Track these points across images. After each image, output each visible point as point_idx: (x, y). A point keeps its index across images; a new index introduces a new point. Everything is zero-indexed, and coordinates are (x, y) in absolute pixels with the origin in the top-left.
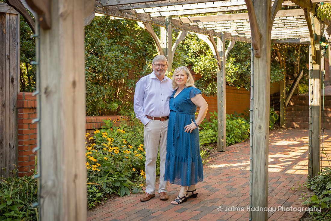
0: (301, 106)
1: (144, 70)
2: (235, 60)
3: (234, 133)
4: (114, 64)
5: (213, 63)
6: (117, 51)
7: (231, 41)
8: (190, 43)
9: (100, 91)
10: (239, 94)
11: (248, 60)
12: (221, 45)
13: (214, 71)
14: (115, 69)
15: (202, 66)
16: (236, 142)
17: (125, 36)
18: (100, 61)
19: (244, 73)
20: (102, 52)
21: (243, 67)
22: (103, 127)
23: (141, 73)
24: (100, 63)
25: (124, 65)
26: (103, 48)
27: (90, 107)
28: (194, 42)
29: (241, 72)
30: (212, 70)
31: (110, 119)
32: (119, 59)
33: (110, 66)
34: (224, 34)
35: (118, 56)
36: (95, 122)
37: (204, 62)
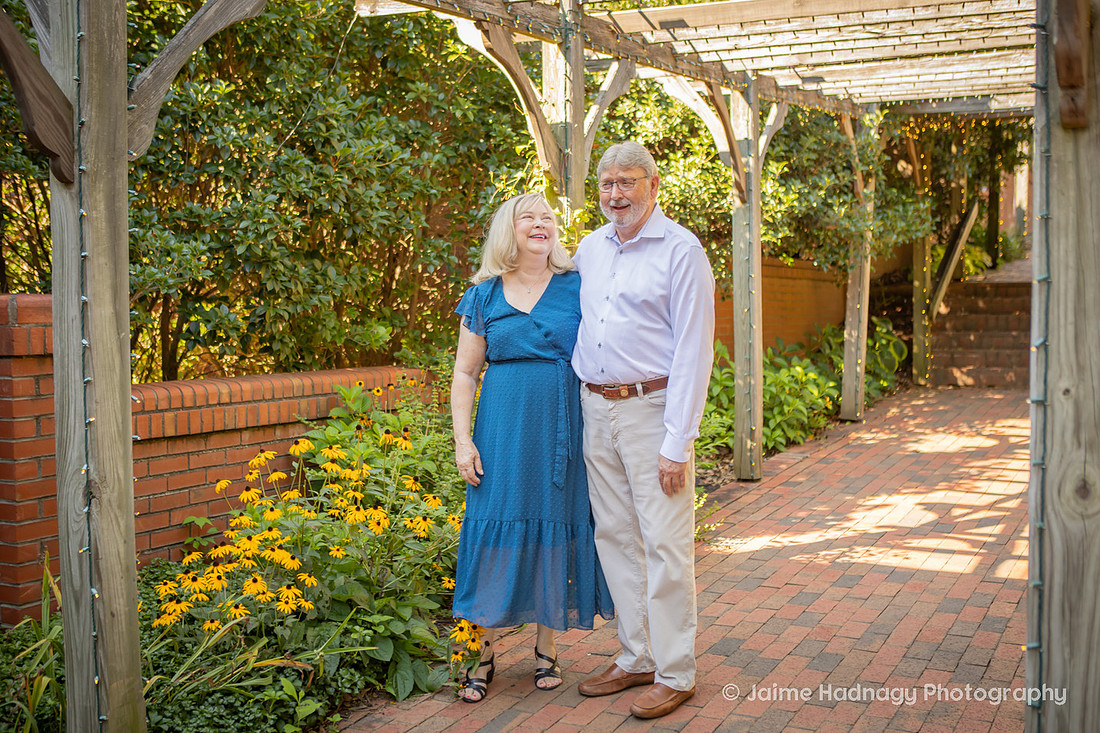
0: (973, 316)
1: (482, 204)
2: (786, 169)
3: (781, 413)
4: (377, 186)
5: (711, 180)
6: (384, 137)
7: (774, 105)
8: (634, 113)
9: (325, 280)
10: (784, 281)
11: (825, 169)
12: (746, 118)
13: (716, 205)
14: (376, 200)
15: (677, 188)
16: (791, 443)
17: (413, 82)
18: (321, 175)
19: (812, 213)
20: (327, 141)
21: (809, 193)
22: (334, 413)
23: (472, 216)
24: (322, 179)
25: (411, 187)
26: (333, 127)
27: (287, 340)
28: (648, 108)
29: (804, 209)
30: (709, 203)
31: (360, 384)
32: (393, 166)
33: (360, 189)
34: (754, 78)
35: (388, 154)
36: (309, 396)
37: (684, 177)
